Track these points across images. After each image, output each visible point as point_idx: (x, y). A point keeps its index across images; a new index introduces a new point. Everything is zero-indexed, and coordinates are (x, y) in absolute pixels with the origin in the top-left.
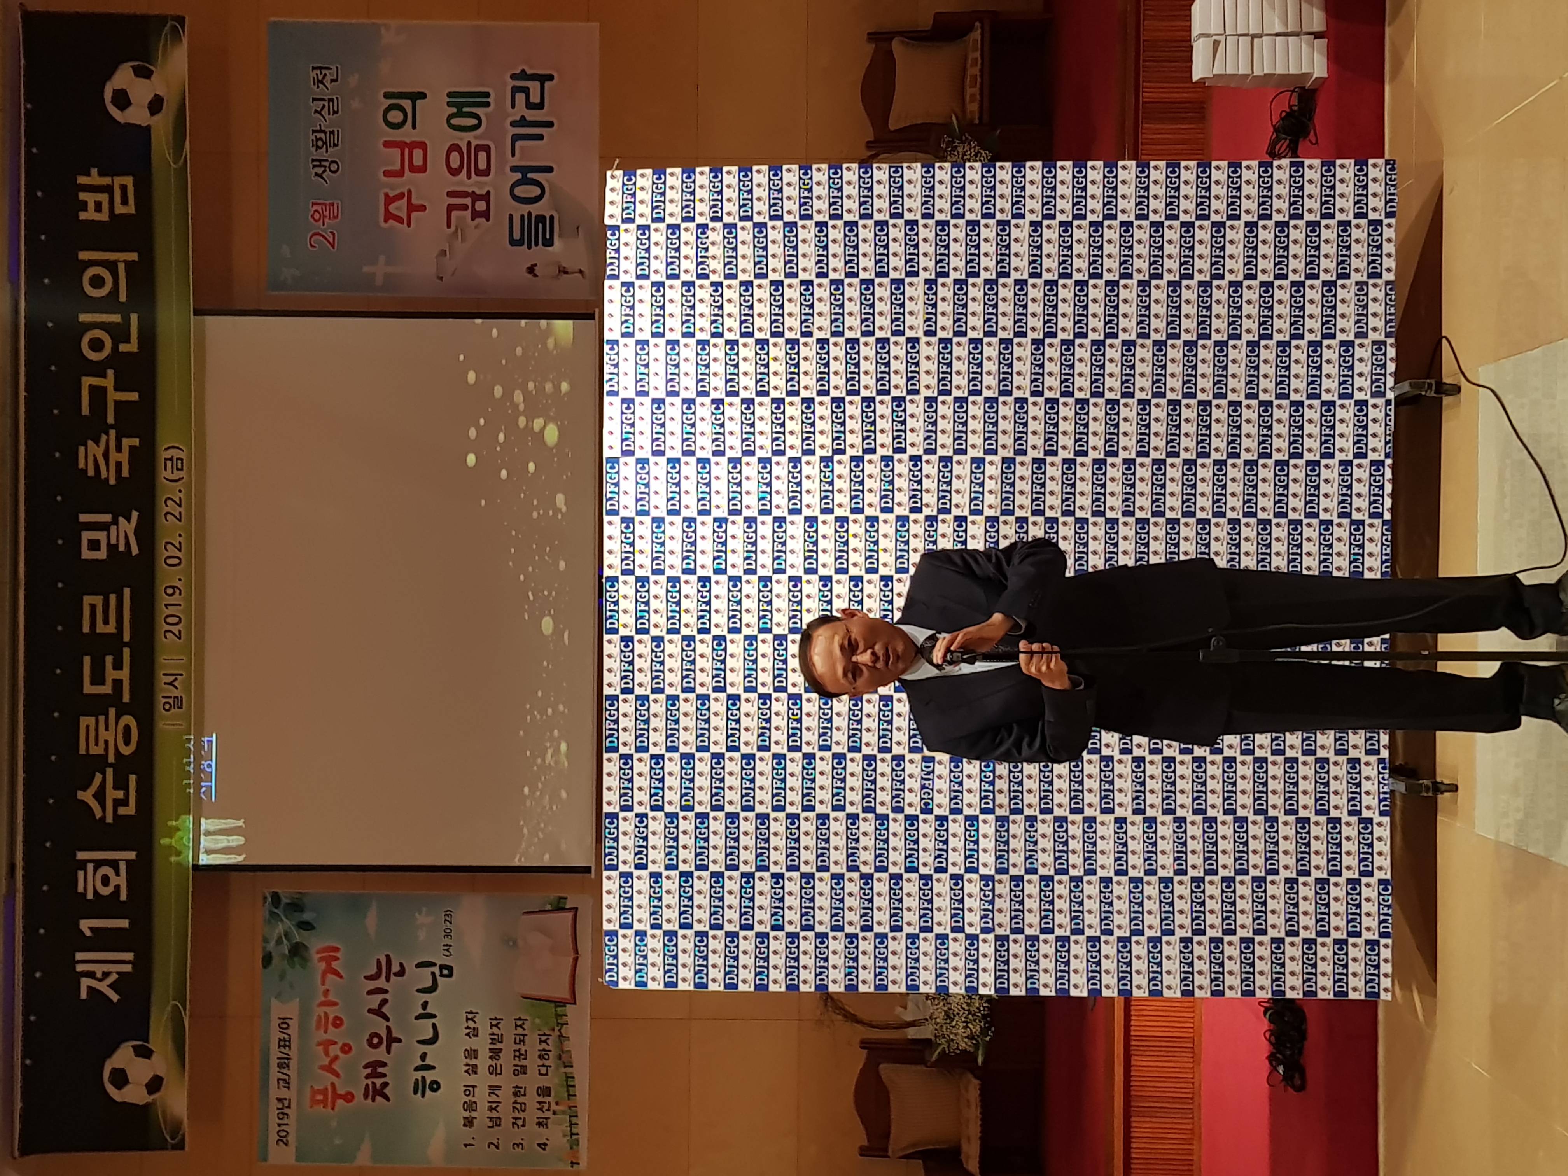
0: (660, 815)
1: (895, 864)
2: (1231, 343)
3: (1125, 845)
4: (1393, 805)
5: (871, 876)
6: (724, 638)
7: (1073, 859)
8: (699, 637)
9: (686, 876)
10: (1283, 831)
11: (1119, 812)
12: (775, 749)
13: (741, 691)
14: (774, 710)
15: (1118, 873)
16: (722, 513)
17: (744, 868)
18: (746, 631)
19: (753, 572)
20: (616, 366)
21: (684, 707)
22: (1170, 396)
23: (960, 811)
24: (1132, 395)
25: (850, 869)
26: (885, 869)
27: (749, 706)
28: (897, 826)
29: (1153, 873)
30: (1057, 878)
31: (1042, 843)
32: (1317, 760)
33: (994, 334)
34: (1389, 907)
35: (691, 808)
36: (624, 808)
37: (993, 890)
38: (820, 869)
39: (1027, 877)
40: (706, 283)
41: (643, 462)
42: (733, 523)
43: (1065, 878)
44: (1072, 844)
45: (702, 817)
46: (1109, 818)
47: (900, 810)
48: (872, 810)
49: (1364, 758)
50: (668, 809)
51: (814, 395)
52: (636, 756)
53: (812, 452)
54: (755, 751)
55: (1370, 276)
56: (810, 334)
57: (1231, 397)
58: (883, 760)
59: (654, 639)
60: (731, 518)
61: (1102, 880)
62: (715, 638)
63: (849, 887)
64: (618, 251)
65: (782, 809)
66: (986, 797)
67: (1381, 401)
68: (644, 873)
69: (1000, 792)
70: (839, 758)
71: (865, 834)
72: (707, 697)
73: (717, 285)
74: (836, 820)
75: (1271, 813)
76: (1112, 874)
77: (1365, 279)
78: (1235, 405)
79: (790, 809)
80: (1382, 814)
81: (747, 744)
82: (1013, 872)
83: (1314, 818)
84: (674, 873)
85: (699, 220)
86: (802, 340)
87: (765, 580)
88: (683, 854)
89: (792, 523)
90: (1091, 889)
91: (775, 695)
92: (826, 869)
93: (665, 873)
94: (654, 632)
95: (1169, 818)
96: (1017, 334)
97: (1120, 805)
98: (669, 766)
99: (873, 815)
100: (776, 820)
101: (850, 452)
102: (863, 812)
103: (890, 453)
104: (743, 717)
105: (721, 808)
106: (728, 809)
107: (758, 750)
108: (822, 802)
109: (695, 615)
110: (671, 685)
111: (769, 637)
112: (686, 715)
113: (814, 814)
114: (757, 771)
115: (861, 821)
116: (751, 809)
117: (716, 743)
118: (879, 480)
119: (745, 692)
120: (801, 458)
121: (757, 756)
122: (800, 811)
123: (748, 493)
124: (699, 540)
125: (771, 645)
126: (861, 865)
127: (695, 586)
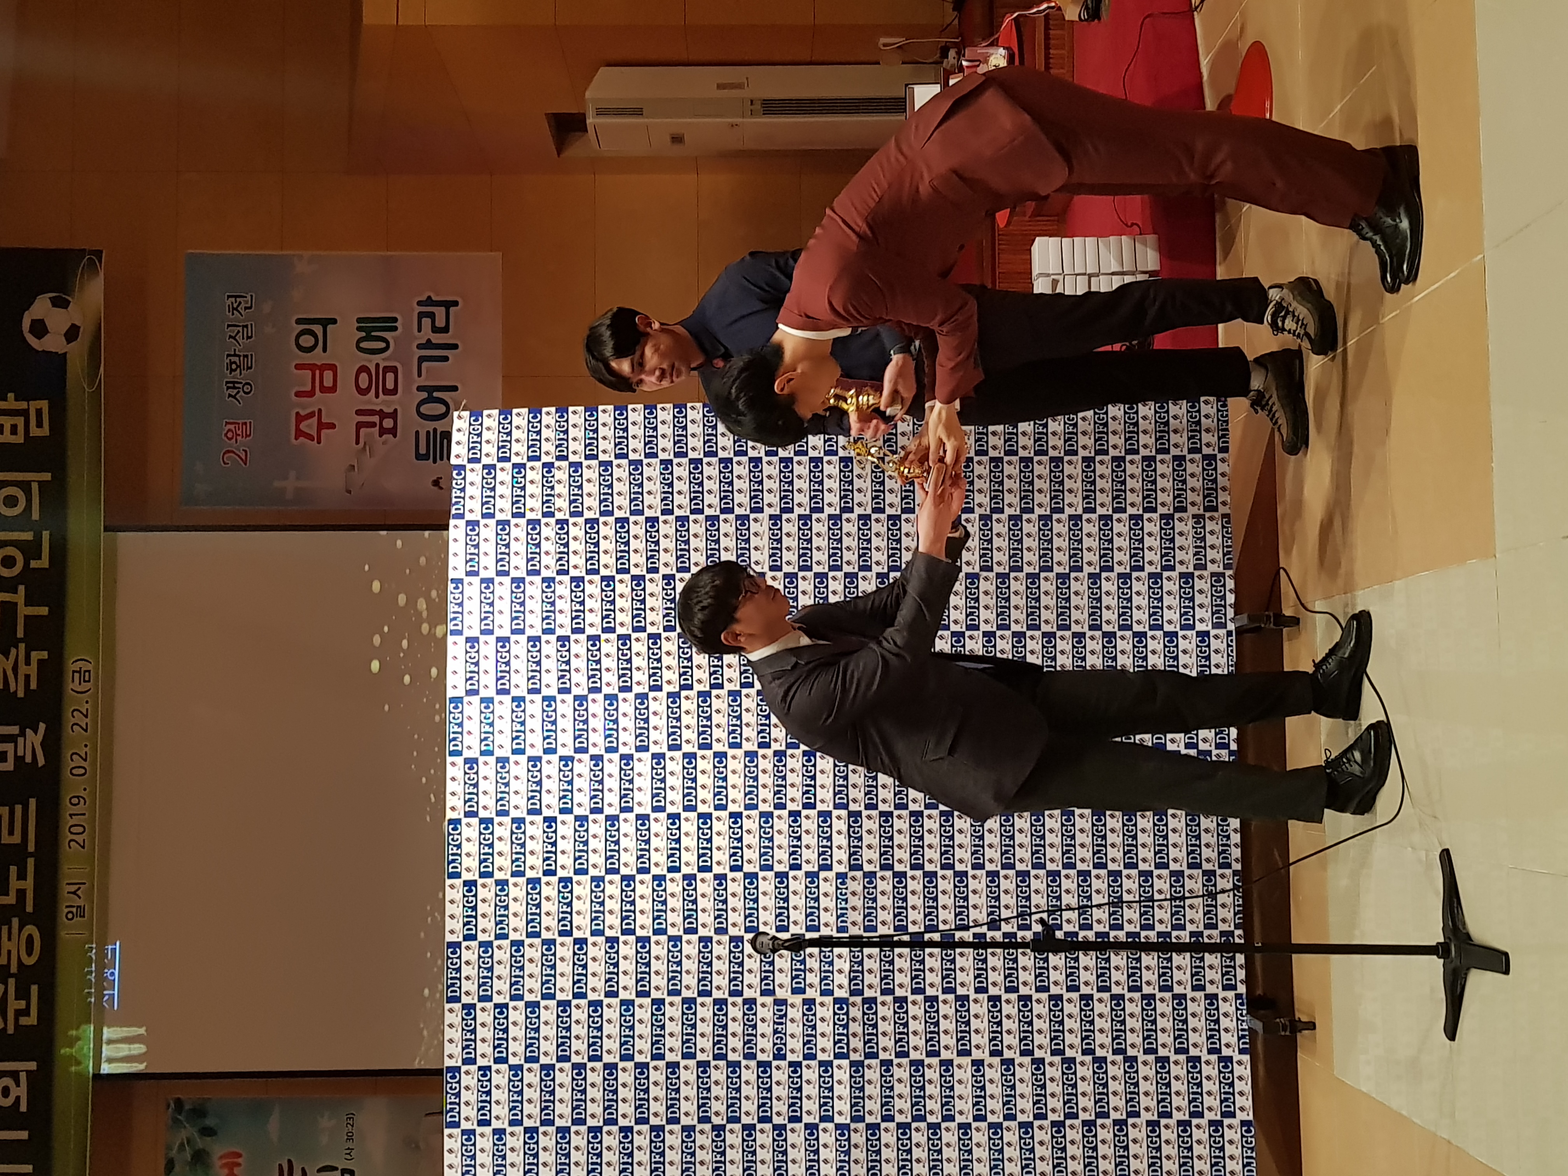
0: (504, 1067)
1: (747, 1114)
2: (1073, 575)
3: (983, 1088)
4: (1252, 1042)
5: (723, 1128)
6: (570, 880)
7: (930, 1105)
8: (545, 879)
9: (531, 1131)
10: (1143, 1071)
11: (976, 1054)
12: (623, 995)
13: (588, 934)
14: (622, 953)
15: (977, 1118)
16: (568, 752)
17: (591, 1122)
18: (593, 872)
19: (600, 811)
20: (461, 605)
21: (529, 953)
22: (1015, 628)
23: (813, 1057)
24: (977, 628)
25: (701, 1120)
26: (737, 1120)
27: (597, 950)
28: (749, 1074)
29: (1013, 1117)
30: (914, 1125)
31: (898, 1088)
32: (1175, 997)
33: (839, 568)
34: (1252, 1149)
35: (536, 1060)
36: (466, 1062)
37: (849, 1140)
38: (670, 1121)
39: (883, 1125)
40: (552, 521)
41: (487, 701)
42: (580, 761)
43: (923, 1125)
44: (930, 1089)
45: (548, 1069)
46: (966, 1061)
47: (752, 1056)
48: (723, 1057)
49: (1222, 994)
50: (512, 1061)
51: (661, 631)
52: (479, 1005)
53: (659, 689)
54: (602, 997)
55: (1206, 509)
56: (656, 570)
57: (1075, 628)
58: (734, 1004)
59: (498, 883)
60: (578, 756)
61: (961, 1126)
62: (561, 880)
63: (700, 1140)
64: (463, 490)
65: (630, 1058)
66: (840, 1041)
67: (1222, 632)
68: (488, 1130)
69: (855, 1035)
70: (689, 1002)
71: (717, 1083)
72: (553, 942)
73: (562, 523)
74: (686, 1068)
75: (1131, 1052)
76: (970, 1120)
77: (1201, 512)
78: (1079, 637)
79: (638, 1058)
80: (1242, 1051)
81: (594, 990)
82: (869, 1119)
83: (1173, 1057)
84: (519, 1130)
85: (545, 459)
86: (648, 576)
87: (612, 819)
88: (528, 1108)
89: (640, 760)
90: (950, 1136)
91: (622, 938)
92: (677, 1121)
93: (509, 1130)
94: (498, 875)
95: (1027, 1060)
96: (861, 568)
97: (978, 1047)
98: (513, 1016)
99: (724, 1062)
100: (624, 1070)
101: (697, 687)
102: (714, 1059)
103: (738, 688)
104: (590, 962)
105: (567, 1059)
106: (575, 1059)
107: (606, 996)
108: (671, 1050)
109: (541, 857)
110: (515, 930)
111: (617, 878)
112: (531, 961)
113: (664, 1062)
114: (605, 1018)
115: (712, 1069)
116: (599, 1059)
117: (562, 990)
118: (726, 715)
119: (591, 935)
120: (648, 694)
121: (605, 1003)
122: (649, 1060)
123: (595, 730)
124: (544, 779)
125: (619, 886)
126: (713, 1116)
127: (541, 827)
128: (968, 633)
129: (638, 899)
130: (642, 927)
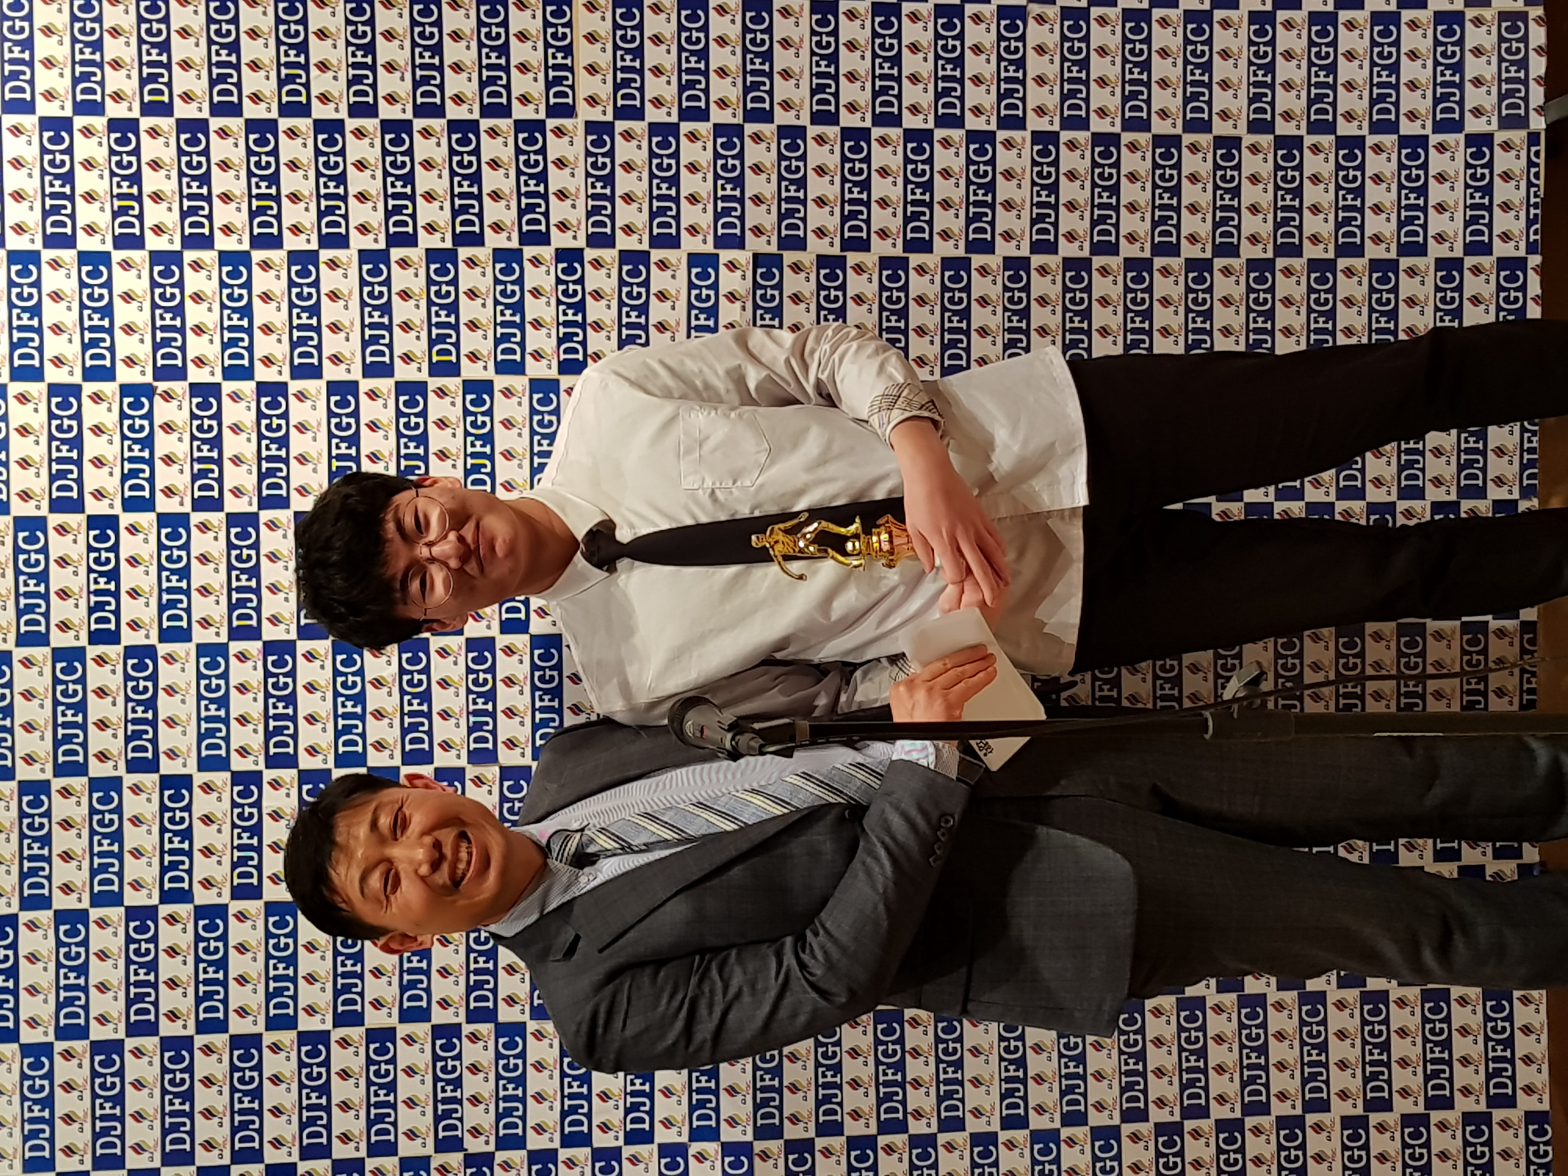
1: (540, 1129)
2: (1218, 14)
5: (488, 1159)
6: (149, 651)
7: (916, 1099)
8: (93, 651)
10: (1337, 1019)
12: (271, 893)
13: (192, 768)
14: (267, 805)
15: (1008, 1123)
16: (141, 376)
17: (204, 1159)
18: (200, 636)
19: (215, 505)
21: (61, 808)
22: (1098, 125)
24: (1019, 123)
27: (212, 800)
28: (543, 1048)
30: (883, 1141)
31: (852, 1068)
39: (821, 1143)
42: (167, 396)
43: (900, 1140)
44: (914, 1068)
45: (108, 1050)
49: (1492, 867)
50: (28, 1036)
51: (343, 114)
54: (225, 899)
57: (1220, 128)
60: (162, 386)
61: (977, 1139)
62: (130, 652)
71: (474, 1069)
72: (115, 783)
74: (410, 1040)
76: (996, 1126)
78: (1228, 145)
79: (306, 1023)
81: (207, 883)
82: (792, 1132)
87: (243, 523)
88: (65, 1135)
89: (301, 396)
90: (955, 1160)
91: (269, 775)
98: (28, 941)
99: (491, 1026)
100: (275, 1048)
101: (426, 241)
102: (468, 1021)
103: (515, 244)
104: (197, 825)
105: (151, 1029)
106: (167, 1028)
108: (377, 1004)
109: (83, 603)
110: (29, 760)
111: (254, 647)
112: (66, 824)
113: (361, 1030)
114: (232, 942)
115: (465, 1040)
116: (221, 1026)
117: (137, 885)
118: (490, 302)
119: (200, 769)
120: (316, 253)
121: (232, 910)
122: (328, 1026)
123: (199, 330)
124: (87, 434)
125: (260, 664)
126: (467, 1136)
127: (82, 538)
128: (1001, 135)
129: (301, 692)
130: (312, 751)
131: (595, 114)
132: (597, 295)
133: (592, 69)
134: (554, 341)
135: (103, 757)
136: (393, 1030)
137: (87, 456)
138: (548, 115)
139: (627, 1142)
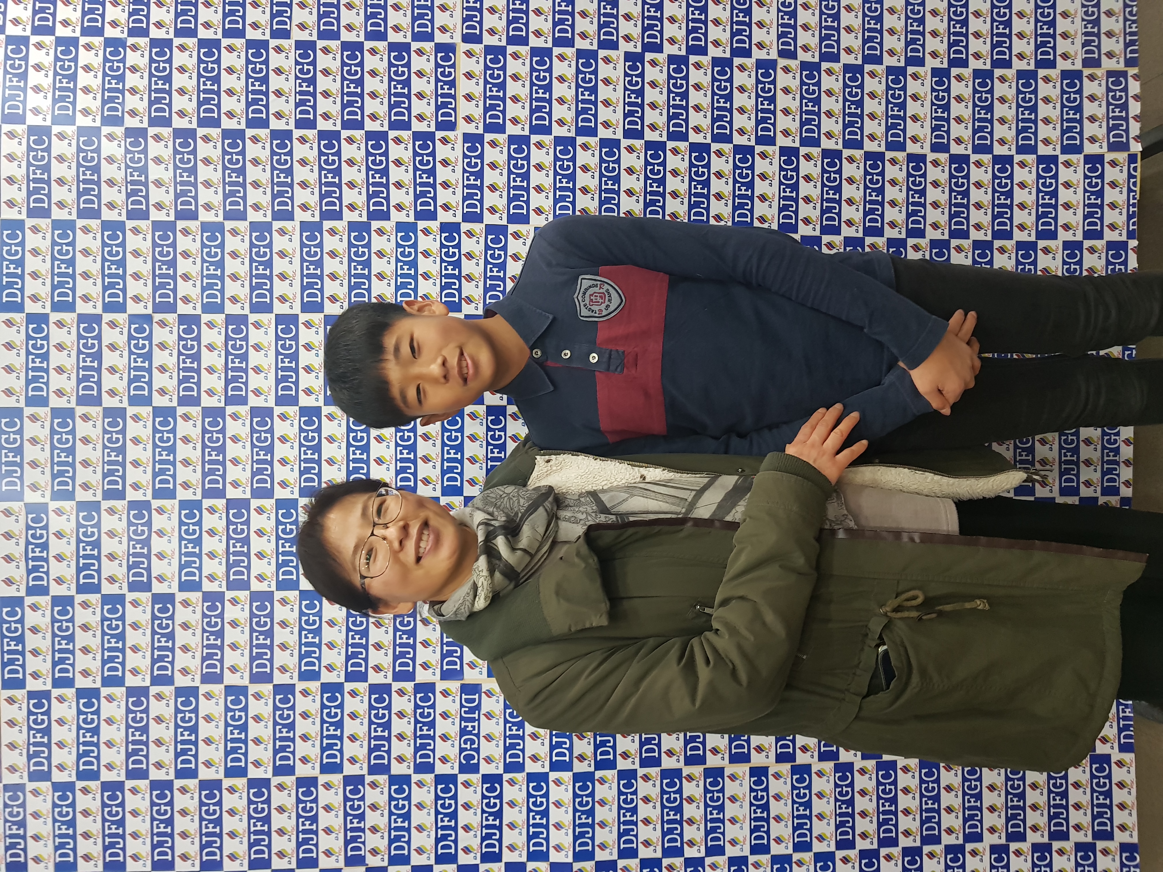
1: (420, 851)
3: (765, 807)
4: (1137, 735)
6: (147, 505)
8: (106, 504)
11: (757, 760)
12: (230, 679)
13: (174, 588)
14: (228, 616)
16: (144, 309)
18: (182, 494)
19: (195, 401)
21: (81, 616)
22: (826, 144)
25: (350, 862)
26: (405, 860)
27: (189, 612)
28: (423, 793)
29: (807, 847)
30: (666, 862)
33: (569, 43)
35: (94, 775)
38: (302, 864)
39: (621, 863)
42: (163, 324)
43: (678, 861)
45: (113, 788)
47: (428, 768)
48: (384, 769)
51: (292, 126)
53: (289, 216)
54: (197, 683)
56: (286, 34)
57: (912, 148)
58: (401, 693)
60: (159, 316)
61: (732, 861)
62: (133, 505)
65: (241, 772)
67: (1122, 157)
70: (332, 690)
71: (374, 807)
72: (120, 599)
74: (328, 786)
78: (917, 160)
79: (253, 773)
80: (1124, 748)
81: (185, 672)
82: (600, 856)
86: (273, 43)
87: (214, 415)
89: (257, 325)
91: (229, 595)
92: (313, 863)
95: (829, 766)
99: (386, 777)
100: (232, 790)
101: (348, 216)
102: (370, 774)
103: (411, 219)
104: (178, 630)
105: (143, 774)
106: (155, 774)
107: (203, 682)
108: (304, 760)
109: (99, 470)
110: (59, 581)
111: (221, 503)
112: (85, 628)
113: (293, 778)
114: (201, 714)
115: (367, 787)
116: (192, 774)
117: (135, 672)
118: (393, 260)
119: (181, 590)
120: (270, 224)
121: (201, 691)
122: (269, 775)
123: (186, 277)
124: (105, 350)
125: (224, 515)
126: (368, 855)
127: (99, 424)
128: (758, 149)
129: (253, 536)
130: (261, 578)
131: (471, 129)
132: (470, 256)
133: (469, 97)
134: (438, 288)
135: (112, 580)
136: (315, 779)
137: (105, 365)
138: (437, 129)
139: (482, 861)
